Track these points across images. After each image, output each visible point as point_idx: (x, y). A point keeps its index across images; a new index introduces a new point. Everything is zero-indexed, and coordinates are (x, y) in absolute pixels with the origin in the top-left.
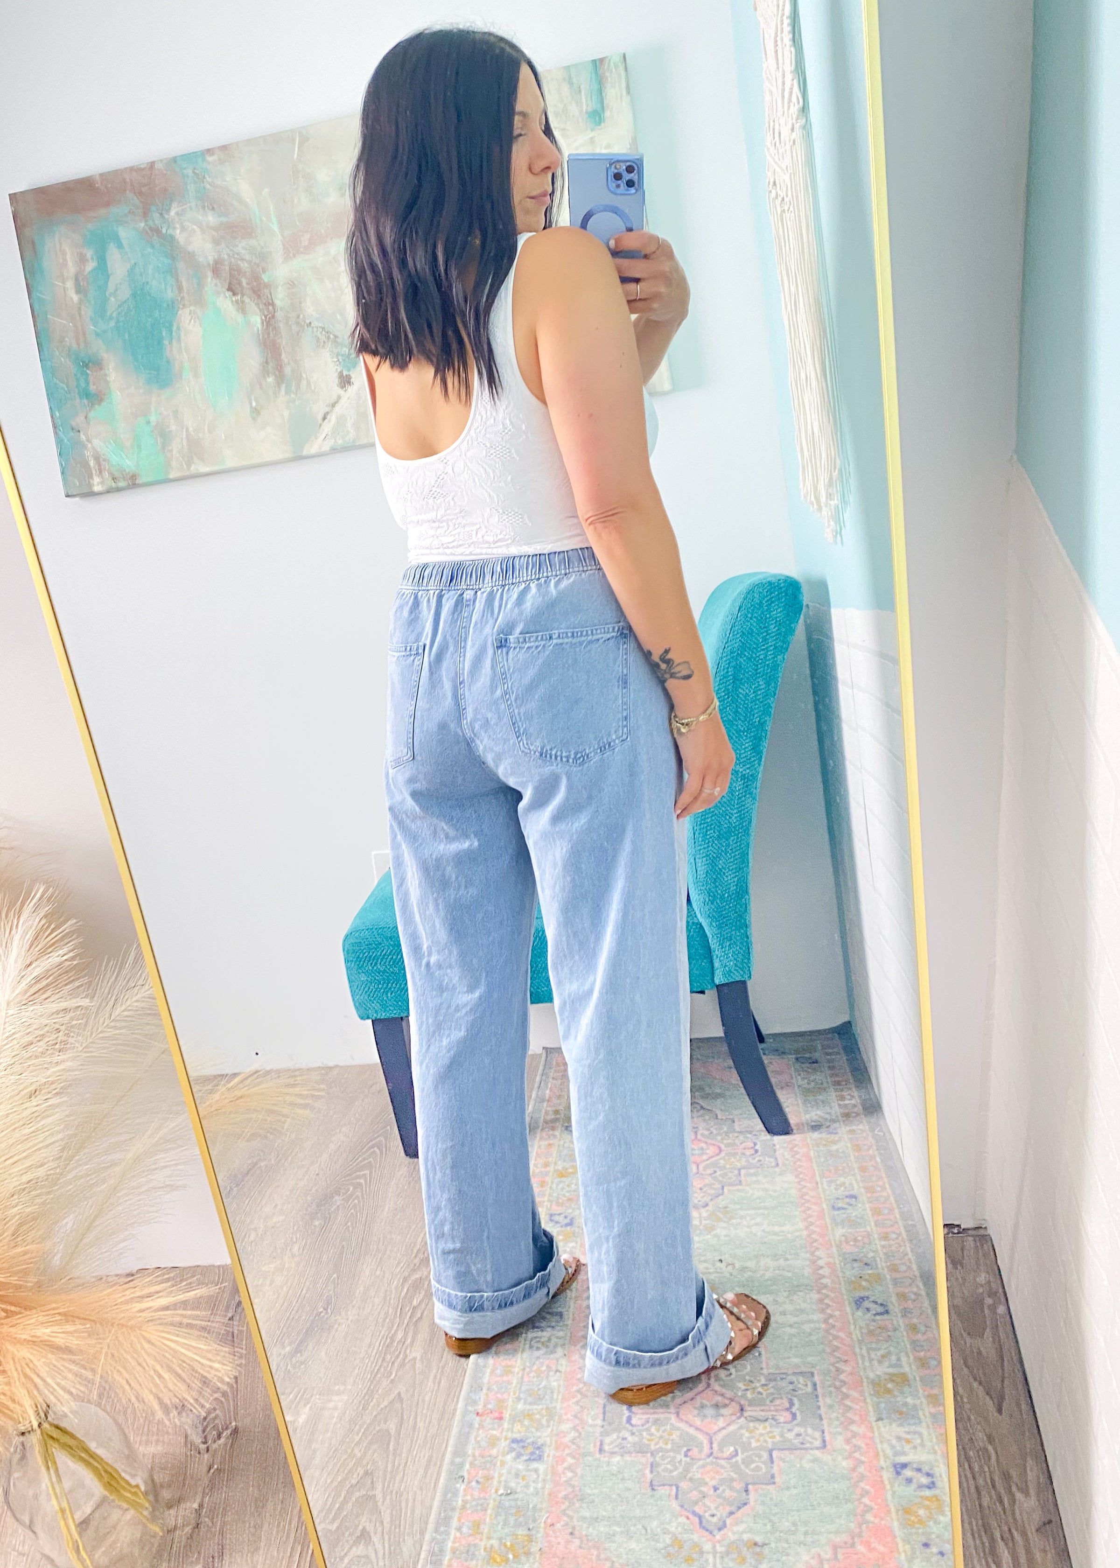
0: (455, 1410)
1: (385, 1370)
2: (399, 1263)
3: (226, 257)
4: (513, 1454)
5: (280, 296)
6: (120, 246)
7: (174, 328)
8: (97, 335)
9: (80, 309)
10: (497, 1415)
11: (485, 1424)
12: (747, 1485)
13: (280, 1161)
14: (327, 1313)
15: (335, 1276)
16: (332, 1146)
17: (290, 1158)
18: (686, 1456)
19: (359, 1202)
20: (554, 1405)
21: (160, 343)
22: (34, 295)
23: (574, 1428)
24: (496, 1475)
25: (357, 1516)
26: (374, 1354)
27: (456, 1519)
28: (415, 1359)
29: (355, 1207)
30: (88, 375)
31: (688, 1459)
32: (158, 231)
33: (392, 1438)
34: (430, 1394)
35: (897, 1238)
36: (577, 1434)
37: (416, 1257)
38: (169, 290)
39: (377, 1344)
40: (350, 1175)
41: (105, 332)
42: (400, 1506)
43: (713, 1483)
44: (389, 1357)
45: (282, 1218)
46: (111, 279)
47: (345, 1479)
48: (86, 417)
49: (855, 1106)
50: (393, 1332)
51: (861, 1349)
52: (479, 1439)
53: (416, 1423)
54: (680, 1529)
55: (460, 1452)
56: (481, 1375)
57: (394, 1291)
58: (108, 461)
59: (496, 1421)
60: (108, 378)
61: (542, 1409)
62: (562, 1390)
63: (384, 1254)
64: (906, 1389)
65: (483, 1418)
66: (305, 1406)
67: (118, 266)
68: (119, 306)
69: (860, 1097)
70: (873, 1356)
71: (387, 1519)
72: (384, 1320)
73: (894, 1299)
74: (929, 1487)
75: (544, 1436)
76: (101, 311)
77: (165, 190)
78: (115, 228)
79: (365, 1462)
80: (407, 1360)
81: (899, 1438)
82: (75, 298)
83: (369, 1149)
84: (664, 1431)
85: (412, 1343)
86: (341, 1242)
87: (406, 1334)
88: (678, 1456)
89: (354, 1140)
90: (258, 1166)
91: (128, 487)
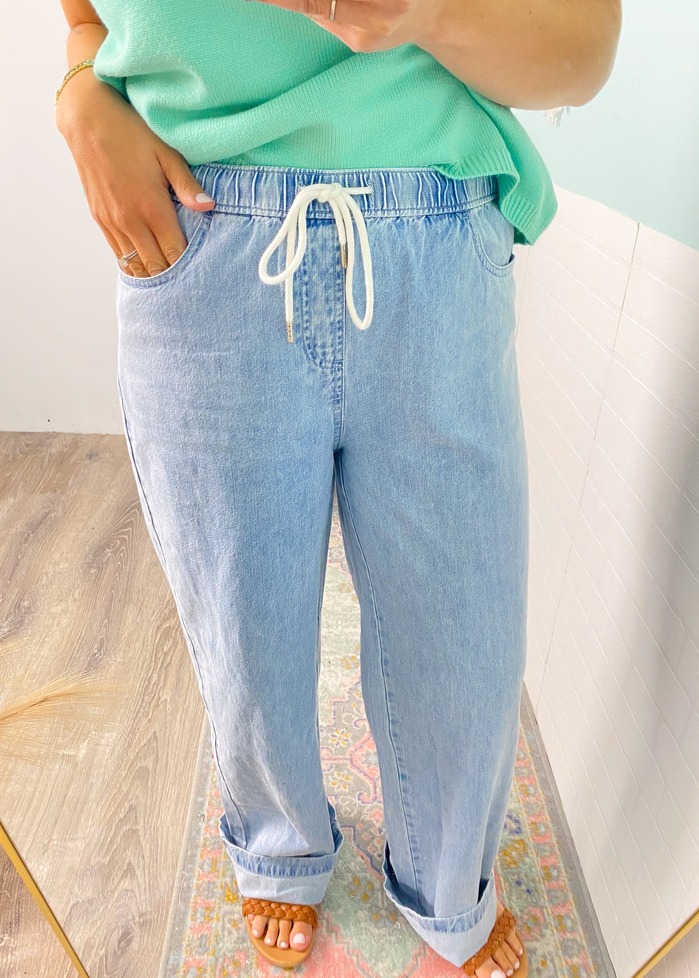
1: (144, 709)
2: (154, 612)
13: (66, 513)
14: (100, 654)
15: (106, 621)
16: (104, 505)
17: (73, 512)
18: (359, 799)
19: (124, 555)
25: (125, 850)
26: (135, 695)
27: (199, 855)
28: (166, 700)
29: (120, 559)
31: (360, 802)
33: (150, 776)
34: (177, 733)
37: (166, 607)
39: (138, 685)
40: (116, 531)
42: (157, 840)
44: (146, 698)
45: (67, 565)
47: (115, 813)
50: (150, 674)
52: (214, 780)
53: (167, 760)
54: (358, 868)
55: (200, 792)
57: (150, 638)
63: (142, 604)
66: (84, 741)
71: (147, 854)
72: (143, 663)
79: (130, 797)
80: (160, 702)
83: (131, 509)
84: (343, 776)
85: (164, 685)
86: (111, 591)
87: (159, 677)
88: (354, 799)
89: (120, 501)
90: (49, 516)
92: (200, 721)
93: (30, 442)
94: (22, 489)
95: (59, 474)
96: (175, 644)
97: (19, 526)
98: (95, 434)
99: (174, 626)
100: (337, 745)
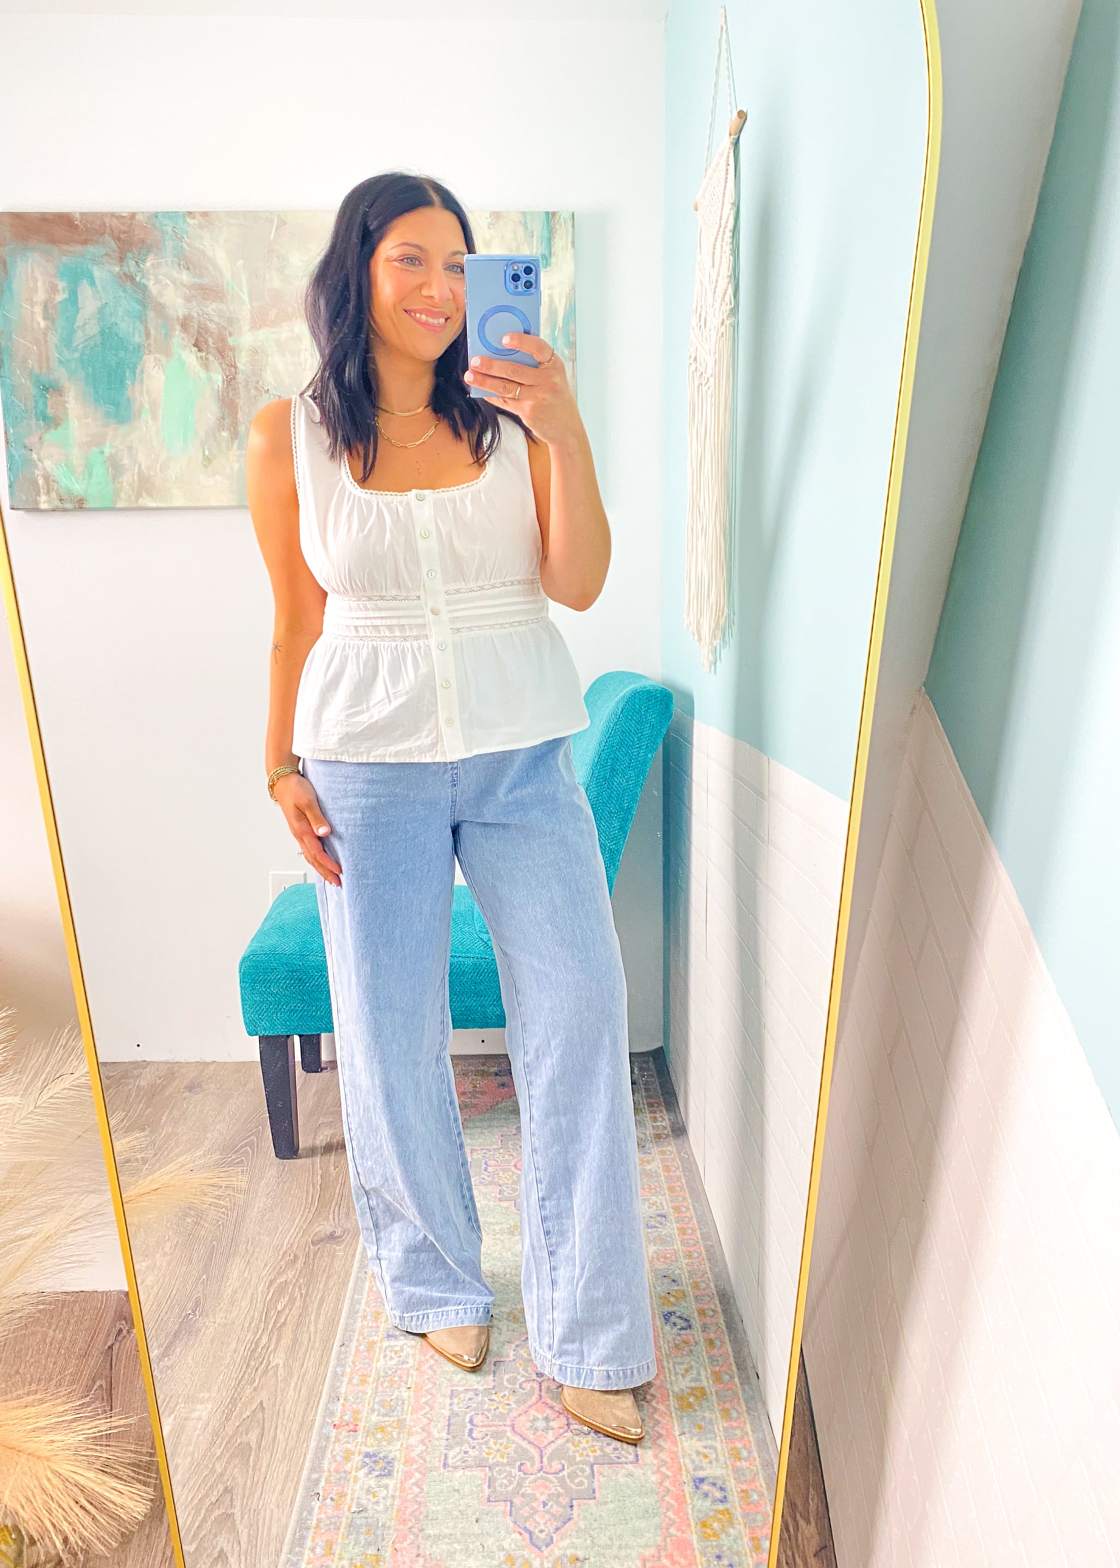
0: (313, 1421)
1: (249, 1377)
2: (266, 1265)
3: (196, 315)
4: (366, 1470)
5: (243, 361)
6: (93, 283)
7: (138, 371)
8: (61, 362)
9: (45, 335)
10: (352, 1427)
11: (341, 1437)
12: (572, 1500)
13: (156, 1154)
14: (195, 1315)
15: (204, 1277)
16: (207, 1143)
17: (166, 1153)
18: (520, 1470)
20: (404, 1416)
21: (122, 381)
23: (422, 1442)
24: (350, 1492)
25: (216, 1536)
26: (238, 1360)
27: (310, 1538)
28: (278, 1365)
30: (46, 398)
31: (521, 1473)
32: (132, 279)
33: (253, 1453)
34: (290, 1402)
35: (698, 1257)
36: (424, 1448)
37: (281, 1260)
38: (137, 336)
39: (243, 1348)
41: (68, 361)
42: (257, 1524)
43: (543, 1498)
44: (253, 1363)
46: (81, 312)
47: (207, 1495)
48: (40, 438)
49: (665, 1128)
50: (258, 1337)
51: (668, 1363)
52: (335, 1453)
53: (276, 1434)
54: (513, 1546)
55: (316, 1468)
56: (338, 1384)
57: (260, 1295)
58: (58, 483)
59: (352, 1433)
60: (67, 406)
61: (393, 1422)
62: (412, 1400)
63: (252, 1256)
64: (705, 1404)
65: (340, 1430)
66: (170, 1416)
67: (89, 303)
68: (86, 340)
69: (670, 1119)
70: (678, 1370)
71: (244, 1539)
72: (250, 1324)
73: (696, 1315)
74: (722, 1502)
75: (395, 1450)
76: (67, 342)
77: (143, 242)
78: (90, 266)
79: (225, 1478)
80: (270, 1367)
81: (698, 1453)
82: (43, 324)
83: (242, 1147)
84: (501, 1445)
85: (275, 1349)
86: (212, 1241)
87: (270, 1339)
88: (513, 1471)
89: (228, 1138)
90: (134, 1160)
91: (75, 509)
93: (111, 1074)
95: (150, 1109)
96: (292, 1300)
98: (197, 1062)
99: (291, 1281)
100: (495, 1410)
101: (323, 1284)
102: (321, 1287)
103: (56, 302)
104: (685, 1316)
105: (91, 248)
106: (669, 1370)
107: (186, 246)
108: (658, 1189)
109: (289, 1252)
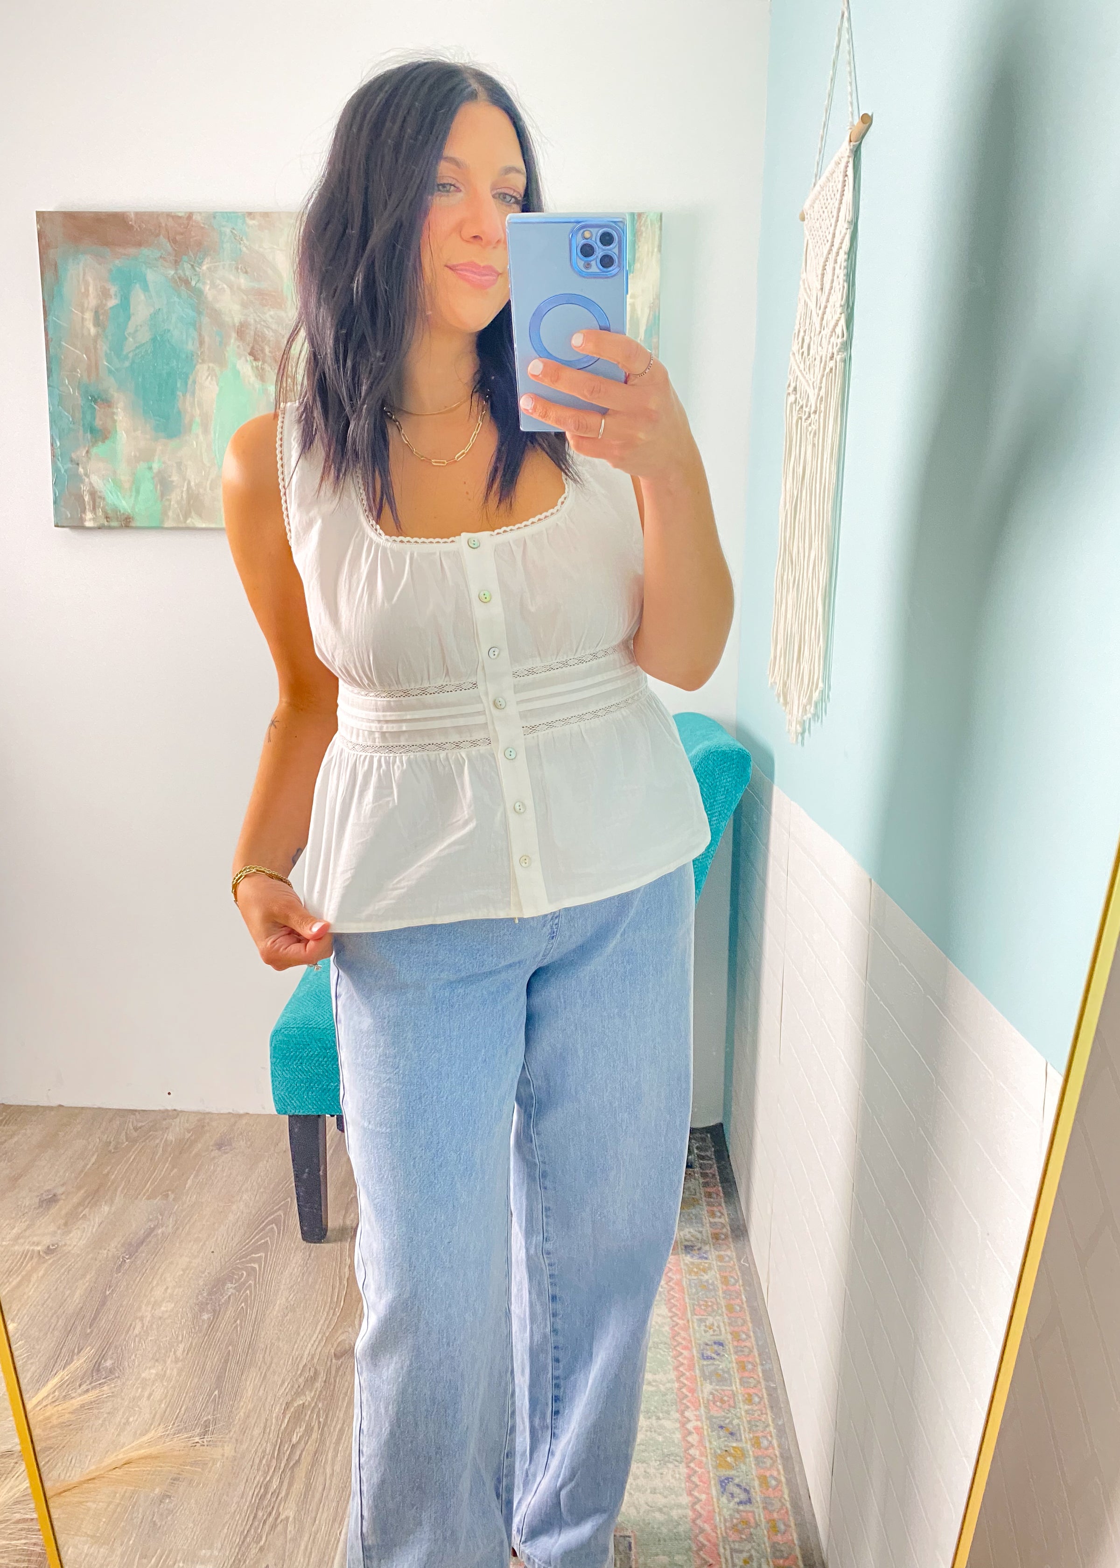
1: (255, 1532)
2: (283, 1382)
3: (252, 321)
6: (146, 288)
7: (190, 382)
8: (110, 371)
9: (96, 342)
13: (178, 1229)
14: (203, 1444)
15: (216, 1392)
16: (231, 1218)
17: (187, 1227)
19: (251, 1292)
21: (173, 393)
22: (50, 318)
26: (246, 1507)
28: (287, 1518)
29: (245, 1301)
30: (95, 410)
32: (187, 282)
35: (759, 1403)
37: (300, 1376)
38: (190, 343)
39: (251, 1494)
40: (246, 1256)
41: (118, 370)
44: (260, 1514)
45: (171, 1306)
46: (133, 318)
49: (723, 1226)
50: (268, 1478)
51: (724, 1548)
57: (274, 1421)
58: (104, 499)
60: (116, 418)
63: (269, 1368)
67: (141, 309)
68: (137, 348)
69: (729, 1214)
70: (736, 1561)
72: (261, 1461)
73: (756, 1483)
76: (117, 349)
77: (199, 244)
78: (143, 270)
80: (279, 1520)
82: (93, 331)
83: (267, 1225)
85: (287, 1494)
86: (227, 1347)
87: (281, 1483)
89: (254, 1212)
90: (155, 1233)
91: (121, 527)
92: (332, 1554)
93: (140, 1125)
94: (122, 1192)
95: (175, 1170)
96: (309, 1431)
97: (114, 1247)
98: (230, 1113)
99: (310, 1403)
101: (344, 1409)
102: (341, 1415)
103: (106, 308)
104: (744, 1485)
105: (145, 251)
106: (726, 1559)
107: (244, 249)
108: (715, 1307)
109: (309, 1366)
